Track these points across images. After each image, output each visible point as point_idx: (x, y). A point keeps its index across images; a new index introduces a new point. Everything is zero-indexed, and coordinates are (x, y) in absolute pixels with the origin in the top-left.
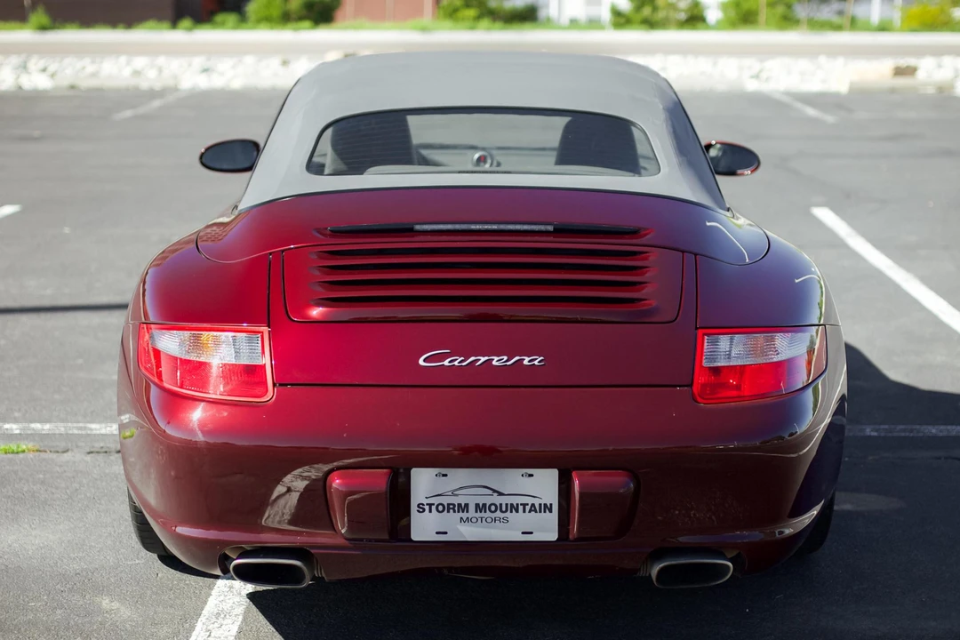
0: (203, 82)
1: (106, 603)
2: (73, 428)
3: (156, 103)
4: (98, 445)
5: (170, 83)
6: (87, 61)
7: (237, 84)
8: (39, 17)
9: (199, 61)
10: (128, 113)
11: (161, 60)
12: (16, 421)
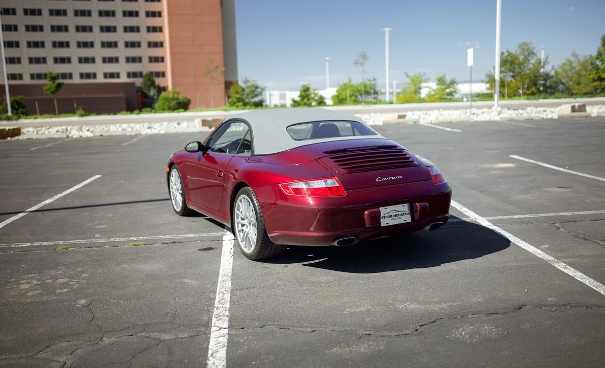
0: (149, 132)
1: (187, 281)
2: (154, 237)
3: (135, 140)
4: (164, 242)
5: (138, 133)
6: (104, 126)
7: (162, 132)
8: (80, 111)
9: (146, 125)
10: (127, 143)
11: (132, 125)
12: (133, 237)
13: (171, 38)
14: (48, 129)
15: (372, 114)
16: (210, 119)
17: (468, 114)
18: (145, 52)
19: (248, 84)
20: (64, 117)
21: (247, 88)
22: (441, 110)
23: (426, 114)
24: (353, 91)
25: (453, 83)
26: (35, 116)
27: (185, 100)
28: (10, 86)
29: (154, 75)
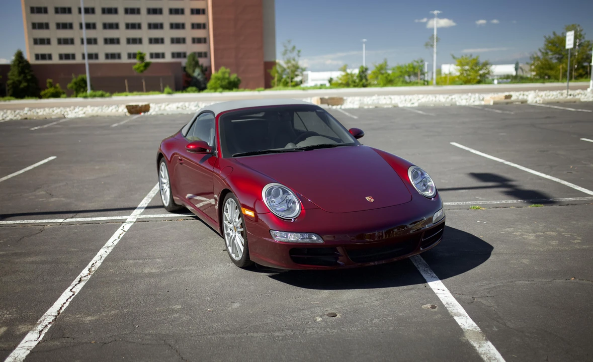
8: (167, 89)
13: (214, 20)
14: (168, 105)
15: (470, 94)
16: (327, 97)
17: (565, 95)
18: (188, 33)
19: (290, 65)
20: (153, 94)
21: (289, 68)
22: (537, 91)
23: (523, 95)
24: (401, 72)
25: (486, 64)
26: (125, 93)
27: (236, 80)
28: (90, 65)
29: (197, 56)
